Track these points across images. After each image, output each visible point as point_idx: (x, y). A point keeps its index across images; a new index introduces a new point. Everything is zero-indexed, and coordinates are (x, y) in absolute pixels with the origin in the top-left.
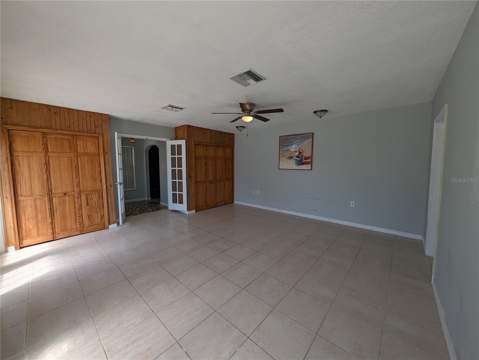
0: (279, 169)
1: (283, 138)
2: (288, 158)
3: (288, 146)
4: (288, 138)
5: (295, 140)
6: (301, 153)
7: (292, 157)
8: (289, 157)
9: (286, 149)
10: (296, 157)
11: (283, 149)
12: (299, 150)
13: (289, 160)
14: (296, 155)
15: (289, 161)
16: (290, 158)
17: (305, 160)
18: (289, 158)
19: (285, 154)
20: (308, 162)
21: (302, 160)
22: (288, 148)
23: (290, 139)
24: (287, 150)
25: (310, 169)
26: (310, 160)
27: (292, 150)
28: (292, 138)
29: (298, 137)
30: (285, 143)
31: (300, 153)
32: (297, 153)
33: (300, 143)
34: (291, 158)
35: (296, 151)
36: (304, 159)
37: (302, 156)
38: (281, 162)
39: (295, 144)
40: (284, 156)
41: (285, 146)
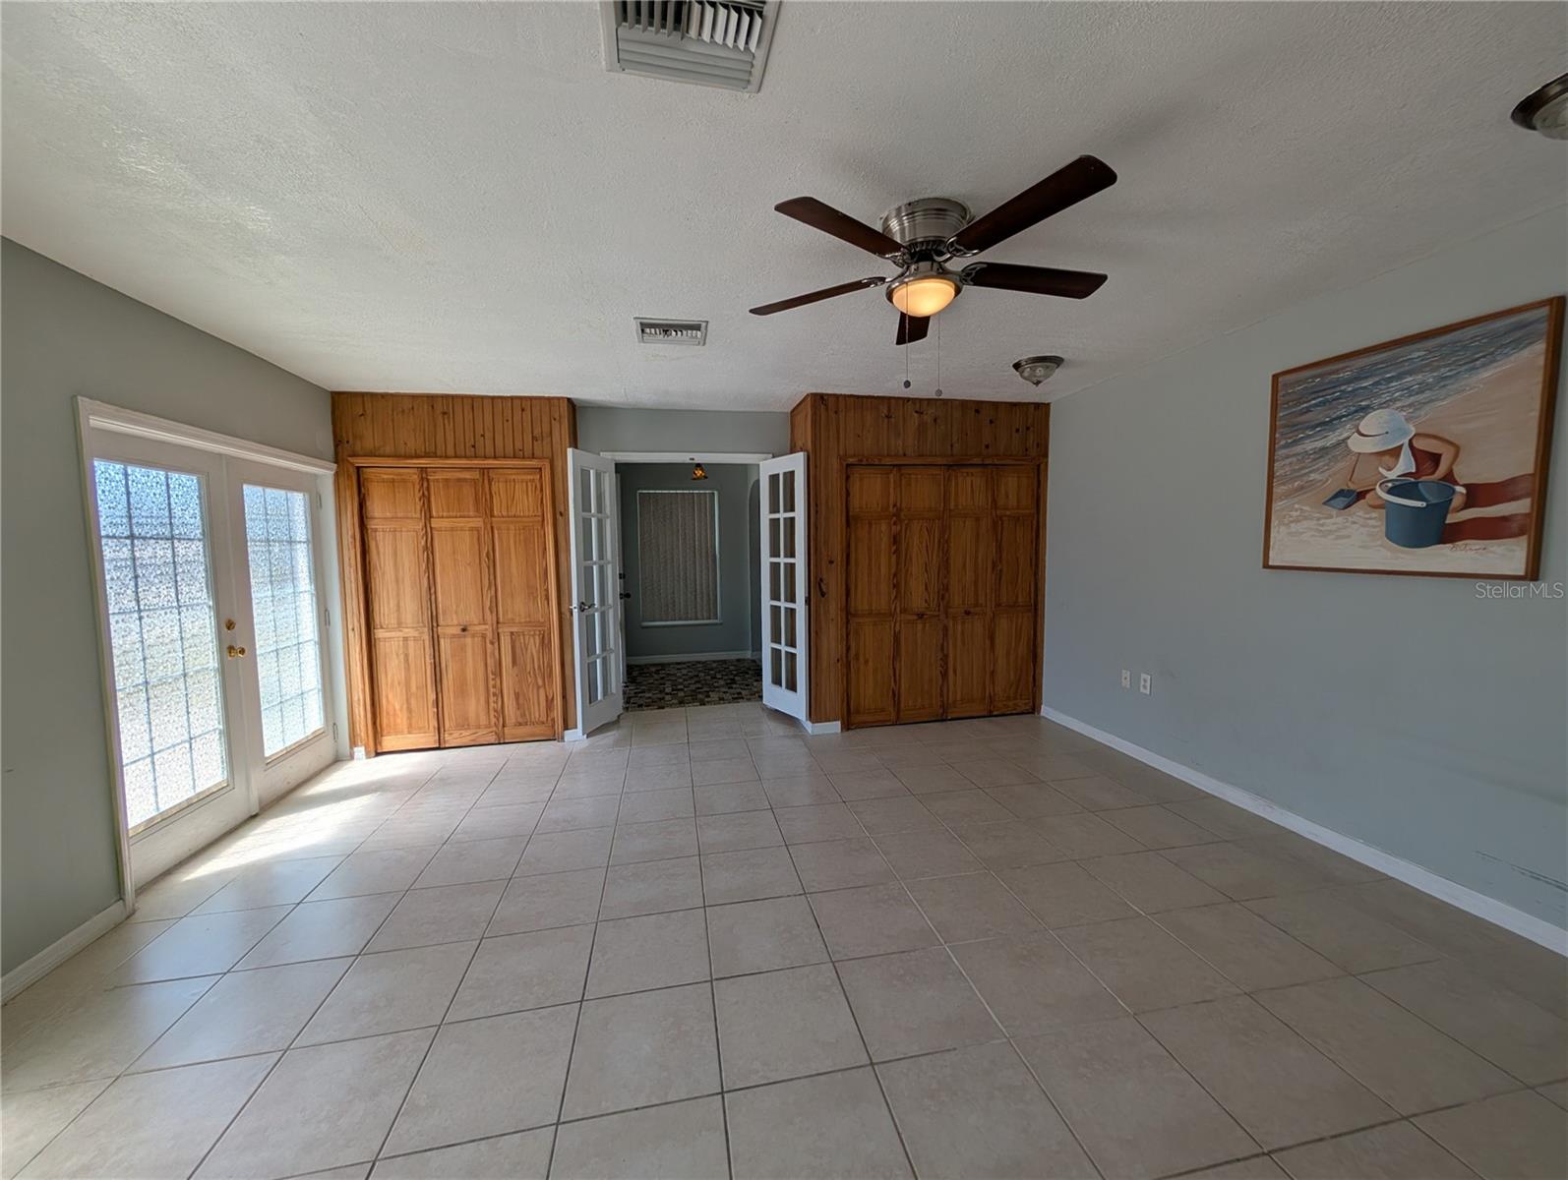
0: (1266, 566)
1: (1298, 382)
2: (1325, 503)
3: (1328, 425)
4: (1336, 372)
5: (1390, 380)
6: (1436, 459)
7: (1361, 495)
8: (1341, 493)
9: (1319, 444)
10: (1390, 492)
11: (1299, 449)
12: (1419, 444)
13: (1334, 512)
14: (1392, 475)
15: (1340, 519)
16: (1347, 500)
17: (1468, 505)
18: (1342, 501)
19: (1313, 476)
20: (1504, 519)
21: (1444, 507)
22: (1332, 438)
23: (1348, 382)
24: (1323, 449)
25: (1522, 573)
26: (1521, 507)
27: (1357, 444)
28: (1362, 369)
29: (1417, 352)
30: (1308, 410)
31: (1427, 460)
32: (1405, 464)
33: (1427, 394)
34: (1351, 497)
35: (1395, 453)
36: (1457, 501)
37: (1449, 478)
38: (1282, 528)
39: (1381, 406)
40: (1302, 488)
41: (1314, 427)
